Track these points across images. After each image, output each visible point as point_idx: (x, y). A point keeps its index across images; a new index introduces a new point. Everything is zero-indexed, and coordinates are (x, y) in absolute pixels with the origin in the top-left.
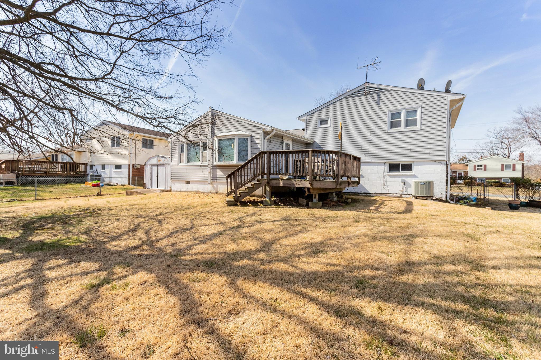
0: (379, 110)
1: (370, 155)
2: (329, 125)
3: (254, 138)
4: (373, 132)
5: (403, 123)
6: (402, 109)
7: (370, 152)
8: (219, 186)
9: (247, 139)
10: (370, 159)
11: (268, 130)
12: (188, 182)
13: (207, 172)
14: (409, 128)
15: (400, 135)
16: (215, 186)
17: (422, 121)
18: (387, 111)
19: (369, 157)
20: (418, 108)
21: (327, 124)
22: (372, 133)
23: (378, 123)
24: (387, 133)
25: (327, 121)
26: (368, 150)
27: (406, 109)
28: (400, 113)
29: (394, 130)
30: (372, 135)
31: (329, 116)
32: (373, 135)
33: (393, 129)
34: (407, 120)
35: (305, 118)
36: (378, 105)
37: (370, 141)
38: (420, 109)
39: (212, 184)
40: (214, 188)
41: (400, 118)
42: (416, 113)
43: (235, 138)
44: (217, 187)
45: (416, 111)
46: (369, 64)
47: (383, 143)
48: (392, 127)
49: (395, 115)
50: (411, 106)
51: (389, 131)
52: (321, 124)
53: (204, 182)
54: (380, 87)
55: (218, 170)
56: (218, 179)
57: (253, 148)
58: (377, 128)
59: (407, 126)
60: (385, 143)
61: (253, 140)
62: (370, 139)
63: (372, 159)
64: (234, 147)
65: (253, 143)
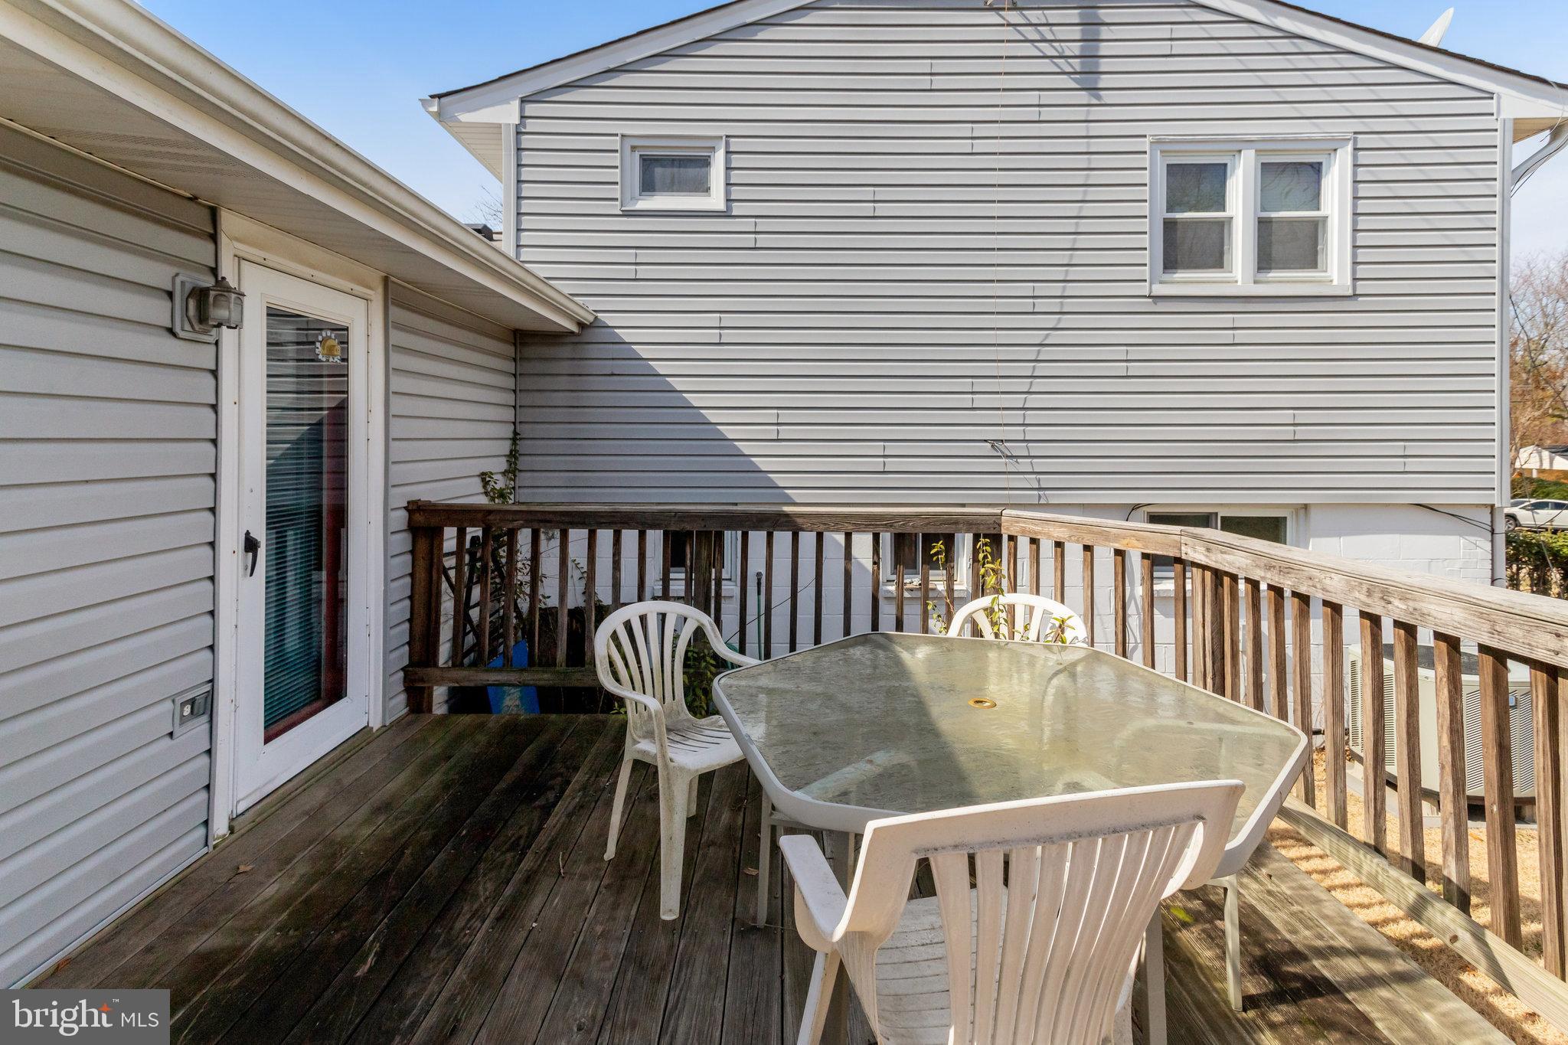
0: (1096, 129)
1: (1036, 449)
2: (716, 200)
4: (1056, 289)
5: (1241, 244)
6: (1236, 146)
7: (1032, 433)
10: (1031, 481)
14: (1284, 281)
15: (1226, 320)
17: (1362, 239)
18: (1145, 144)
19: (1024, 465)
20: (1332, 146)
21: (702, 187)
22: (1042, 289)
23: (1085, 225)
24: (1147, 305)
25: (705, 162)
26: (1017, 417)
27: (1262, 145)
28: (1219, 172)
29: (1189, 281)
30: (1042, 305)
31: (721, 130)
32: (1054, 305)
33: (1180, 275)
34: (1264, 226)
35: (508, 114)
36: (1083, 97)
37: (1031, 353)
38: (1345, 155)
41: (1222, 207)
45: (1316, 169)
47: (1120, 369)
48: (1171, 263)
49: (1194, 179)
50: (1289, 131)
51: (1159, 290)
52: (648, 186)
58: (1079, 257)
59: (1265, 260)
60: (1135, 368)
62: (1037, 337)
63: (1047, 481)
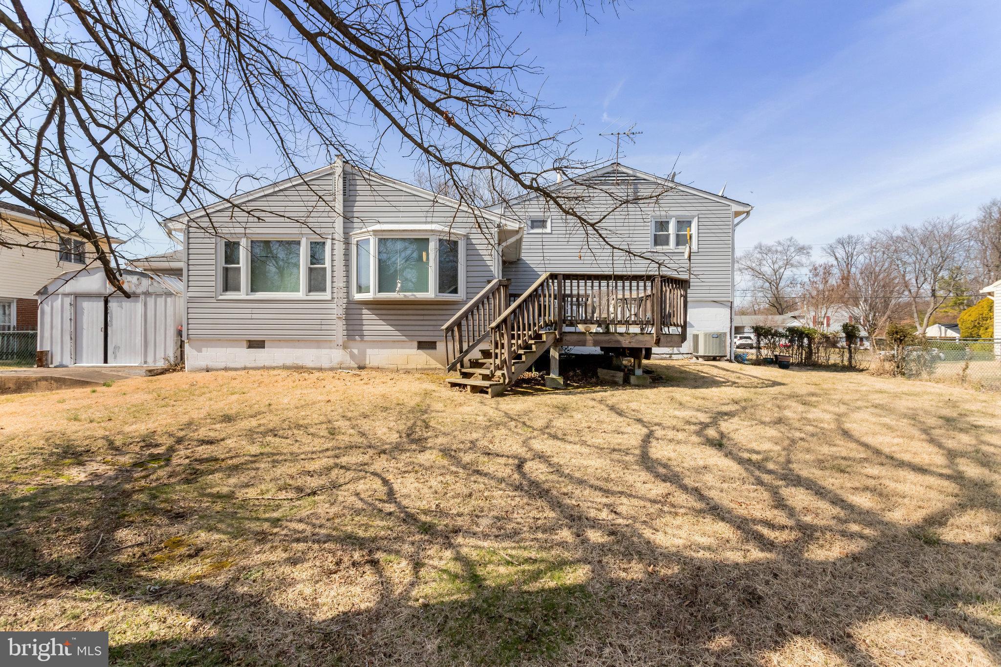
2: (548, 230)
3: (474, 241)
5: (672, 240)
6: (671, 217)
8: (369, 351)
9: (456, 243)
11: (509, 228)
12: (256, 344)
13: (334, 317)
14: (682, 248)
16: (356, 351)
17: (700, 239)
18: (650, 216)
20: (693, 217)
21: (544, 227)
25: (545, 221)
27: (677, 217)
28: (667, 223)
29: (659, 248)
31: (549, 214)
33: (657, 247)
34: (678, 236)
38: (696, 219)
39: (345, 347)
40: (352, 356)
41: (668, 231)
42: (690, 226)
43: (431, 238)
44: (363, 354)
45: (691, 222)
46: (621, 132)
48: (656, 244)
49: (662, 225)
50: (683, 213)
51: (653, 250)
52: (532, 227)
53: (318, 342)
54: (638, 175)
55: (365, 311)
56: (365, 333)
57: (470, 263)
59: (677, 244)
61: (470, 247)
64: (428, 259)
65: (470, 252)
